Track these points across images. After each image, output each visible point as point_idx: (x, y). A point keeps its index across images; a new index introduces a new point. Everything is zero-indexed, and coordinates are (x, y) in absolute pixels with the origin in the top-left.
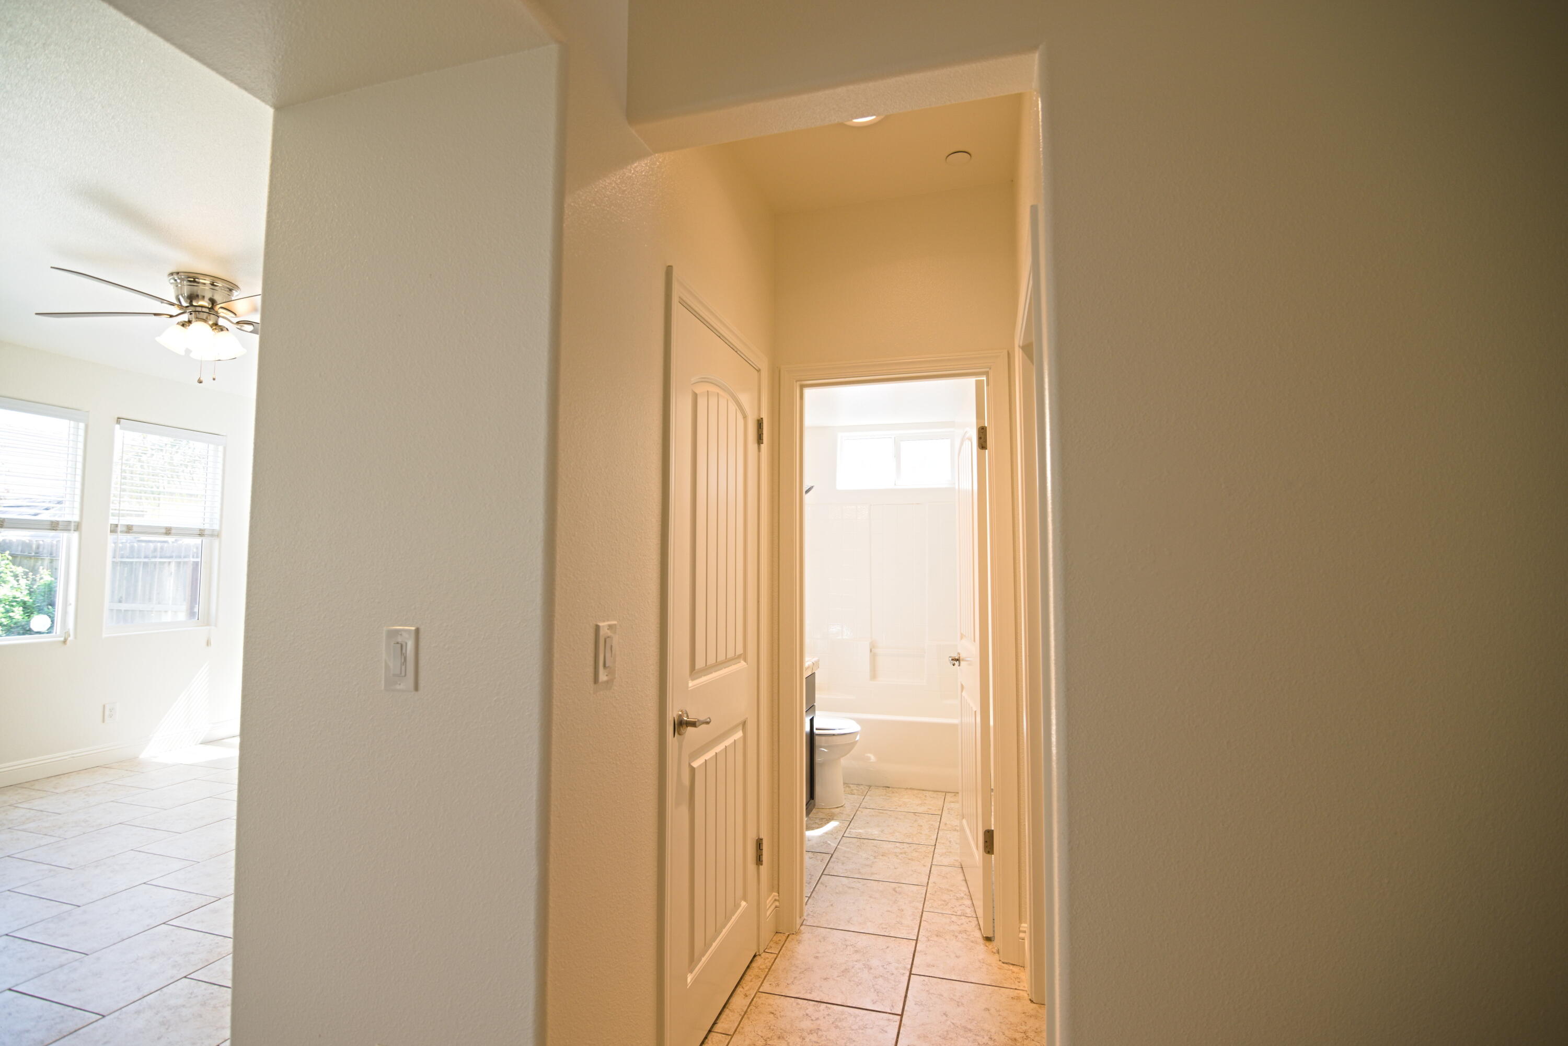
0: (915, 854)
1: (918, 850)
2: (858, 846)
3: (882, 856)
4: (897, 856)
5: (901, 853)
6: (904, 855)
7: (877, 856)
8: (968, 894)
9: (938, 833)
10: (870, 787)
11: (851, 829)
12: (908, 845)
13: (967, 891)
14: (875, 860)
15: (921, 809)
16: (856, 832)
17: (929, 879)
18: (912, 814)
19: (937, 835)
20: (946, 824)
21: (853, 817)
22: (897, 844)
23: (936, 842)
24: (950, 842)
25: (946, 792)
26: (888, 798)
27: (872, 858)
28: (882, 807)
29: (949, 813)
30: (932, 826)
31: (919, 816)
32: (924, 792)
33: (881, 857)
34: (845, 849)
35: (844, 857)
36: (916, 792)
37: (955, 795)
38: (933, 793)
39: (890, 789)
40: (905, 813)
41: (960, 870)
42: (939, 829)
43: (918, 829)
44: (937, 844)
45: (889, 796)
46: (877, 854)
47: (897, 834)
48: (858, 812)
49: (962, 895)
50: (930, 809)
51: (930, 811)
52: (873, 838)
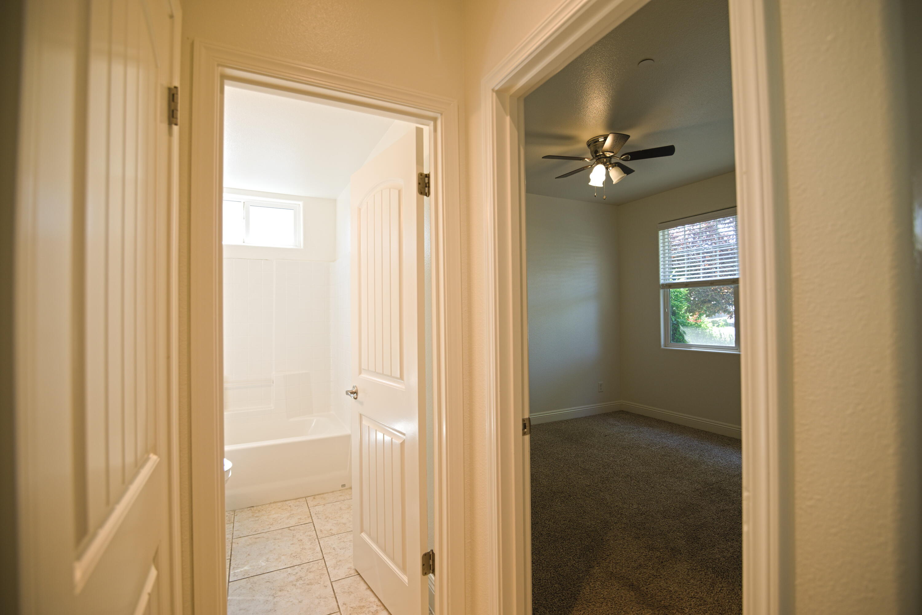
0: (311, 576)
1: (311, 570)
2: (250, 588)
3: (280, 591)
4: (295, 585)
5: (297, 580)
6: (301, 582)
7: (276, 594)
8: (379, 604)
9: (319, 543)
10: (234, 511)
11: (234, 568)
12: (300, 568)
13: (376, 600)
14: (275, 600)
15: (292, 522)
16: (241, 571)
17: (337, 602)
18: (286, 530)
19: (320, 546)
20: (321, 531)
21: (231, 552)
22: (289, 570)
23: (322, 554)
24: (334, 549)
25: (306, 497)
26: (257, 519)
27: (271, 598)
28: (256, 531)
29: (318, 519)
30: (310, 538)
31: (294, 530)
32: (287, 502)
33: (280, 593)
34: (238, 598)
35: (240, 610)
36: (279, 504)
37: (314, 498)
38: (295, 501)
39: (255, 508)
40: (280, 531)
41: (358, 578)
42: (318, 538)
43: (300, 545)
44: (324, 556)
45: (257, 517)
46: (274, 592)
47: (283, 557)
48: (234, 545)
49: (375, 608)
50: (300, 519)
51: (302, 521)
52: (261, 571)
